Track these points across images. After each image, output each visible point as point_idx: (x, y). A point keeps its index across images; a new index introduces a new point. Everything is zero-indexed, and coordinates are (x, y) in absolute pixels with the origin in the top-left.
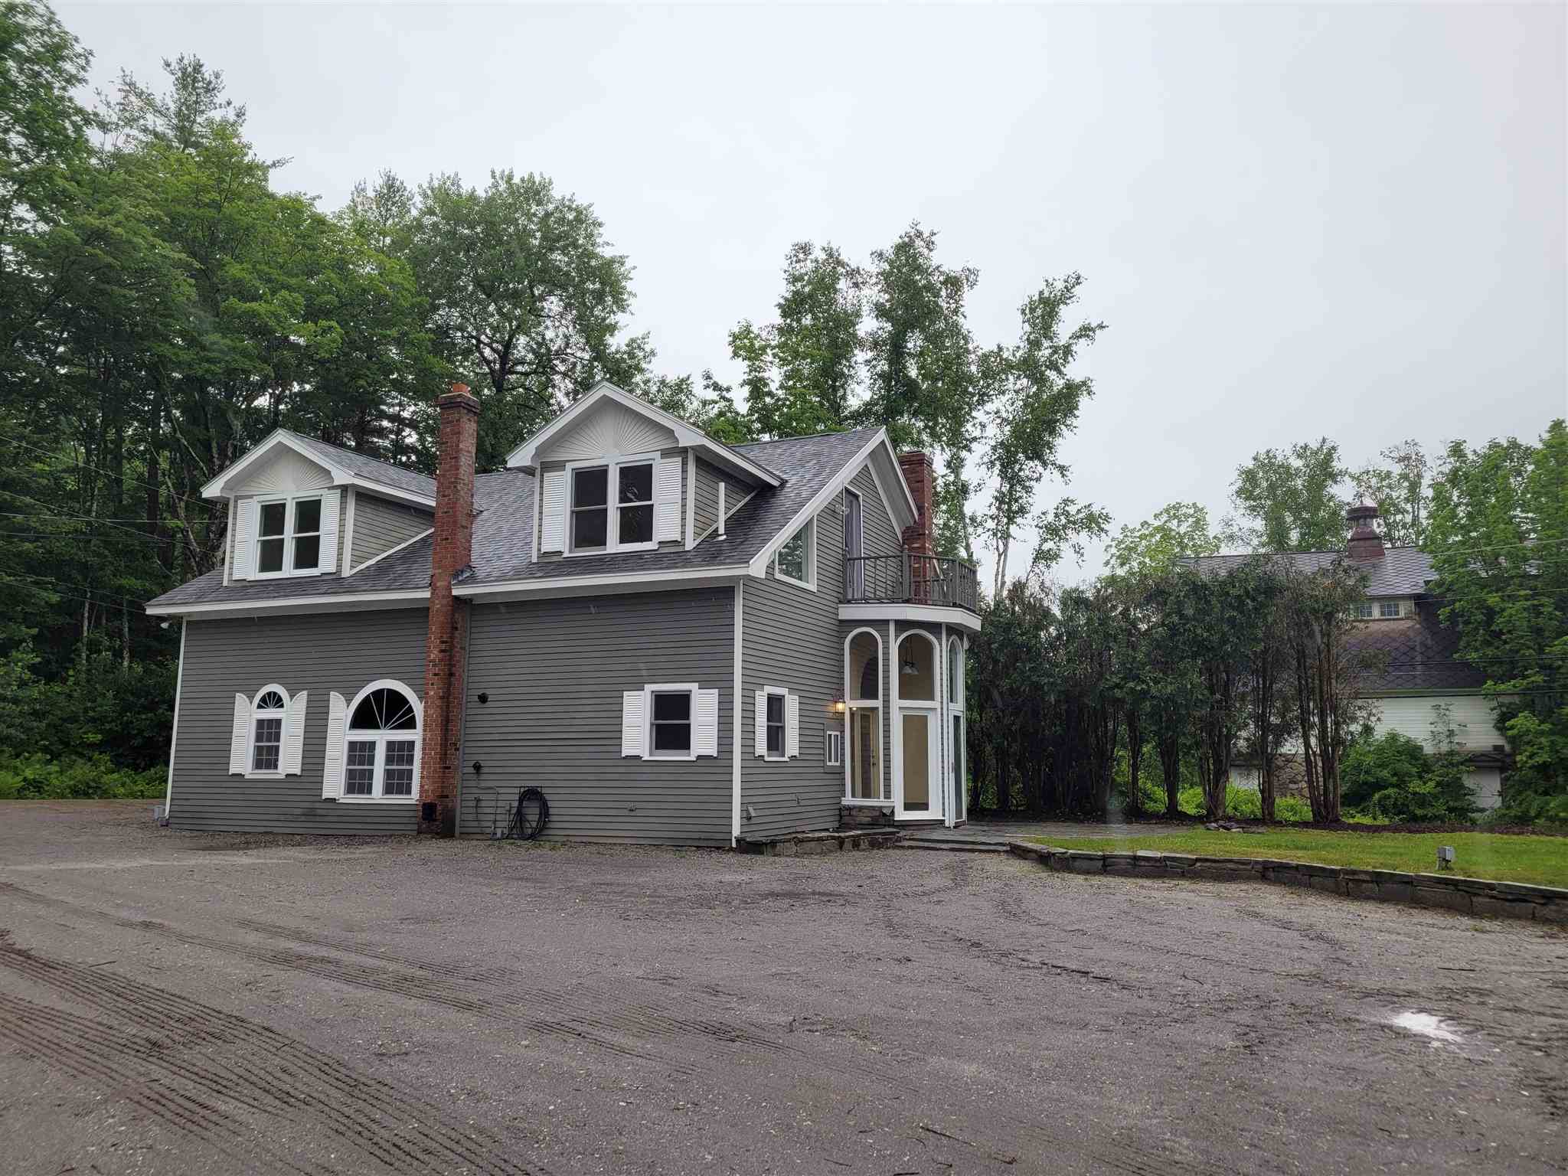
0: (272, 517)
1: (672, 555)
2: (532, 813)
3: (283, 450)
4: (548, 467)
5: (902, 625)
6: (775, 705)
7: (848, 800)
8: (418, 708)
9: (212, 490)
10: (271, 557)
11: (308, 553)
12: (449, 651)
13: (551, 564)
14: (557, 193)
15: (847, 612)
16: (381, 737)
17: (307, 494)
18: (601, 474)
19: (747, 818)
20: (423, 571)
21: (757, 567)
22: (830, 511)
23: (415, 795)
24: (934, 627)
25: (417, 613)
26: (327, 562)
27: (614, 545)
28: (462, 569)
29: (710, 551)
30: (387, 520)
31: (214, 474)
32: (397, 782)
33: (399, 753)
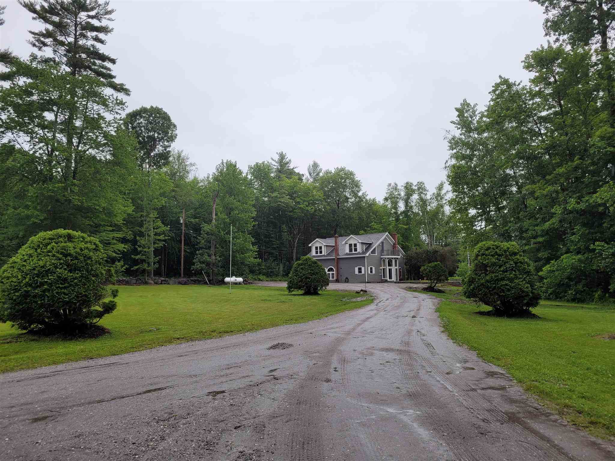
0: (316, 248)
1: (359, 253)
2: (347, 280)
3: (317, 241)
4: (346, 243)
5: (388, 258)
6: (371, 268)
7: (383, 278)
8: (335, 270)
9: (310, 245)
10: (317, 253)
11: (321, 252)
12: (337, 263)
13: (347, 254)
14: (346, 169)
15: (382, 257)
16: (331, 273)
17: (320, 246)
18: (352, 244)
19: (368, 280)
20: (334, 254)
21: (367, 255)
22: (379, 245)
23: (335, 279)
24: (392, 258)
25: (334, 259)
26: (323, 254)
27: (353, 252)
28: (338, 255)
29: (364, 253)
30: (330, 248)
31: (310, 243)
32: (333, 277)
33: (333, 274)
